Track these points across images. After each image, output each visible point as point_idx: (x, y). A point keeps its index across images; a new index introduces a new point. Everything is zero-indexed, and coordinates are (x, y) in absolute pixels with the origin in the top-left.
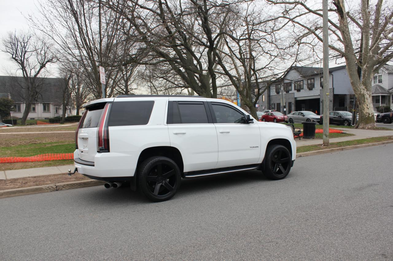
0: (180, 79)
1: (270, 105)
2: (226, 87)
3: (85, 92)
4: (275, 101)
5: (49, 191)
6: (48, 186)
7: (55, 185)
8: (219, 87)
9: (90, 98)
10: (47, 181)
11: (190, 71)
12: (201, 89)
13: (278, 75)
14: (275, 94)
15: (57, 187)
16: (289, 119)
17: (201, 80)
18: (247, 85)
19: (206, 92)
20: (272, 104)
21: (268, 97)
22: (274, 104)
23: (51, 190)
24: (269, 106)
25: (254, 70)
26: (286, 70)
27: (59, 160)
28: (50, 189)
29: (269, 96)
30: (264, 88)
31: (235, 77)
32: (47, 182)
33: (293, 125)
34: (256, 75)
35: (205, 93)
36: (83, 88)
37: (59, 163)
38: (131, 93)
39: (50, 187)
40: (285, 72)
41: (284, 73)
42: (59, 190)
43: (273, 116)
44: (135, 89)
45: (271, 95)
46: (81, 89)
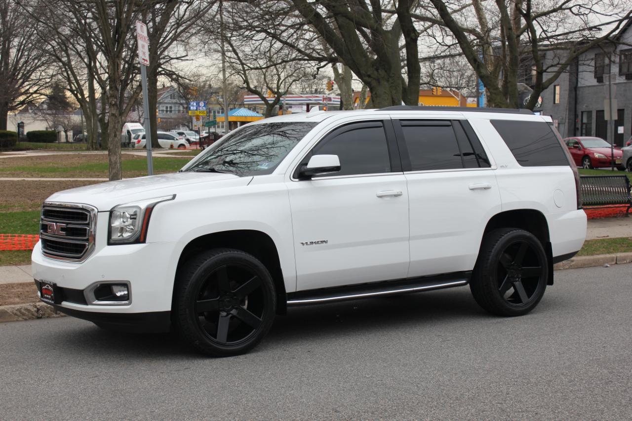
0: (311, 34)
1: (576, 116)
2: (447, 61)
3: (26, 62)
4: (589, 103)
5: (20, 319)
6: (18, 306)
7: (35, 306)
8: (425, 59)
9: (40, 80)
10: (9, 297)
11: (348, 20)
12: (377, 70)
13: (600, 29)
14: (594, 82)
15: (38, 310)
16: (627, 159)
17: (376, 47)
18: (508, 59)
19: (390, 79)
20: (582, 112)
21: (570, 91)
22: (589, 113)
23: (25, 317)
24: (573, 117)
25: (528, 16)
26: (624, 14)
27: (19, 251)
28: (23, 314)
29: (574, 89)
30: (556, 69)
31: (472, 31)
32: (11, 300)
33: (626, 176)
34: (533, 32)
35: (388, 81)
36: (18, 51)
37: (21, 259)
38: (164, 69)
39: (22, 310)
40: (621, 21)
41: (616, 24)
42: (44, 318)
43: (580, 150)
44: (177, 58)
45: (579, 85)
46: (13, 52)
